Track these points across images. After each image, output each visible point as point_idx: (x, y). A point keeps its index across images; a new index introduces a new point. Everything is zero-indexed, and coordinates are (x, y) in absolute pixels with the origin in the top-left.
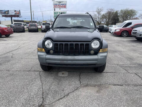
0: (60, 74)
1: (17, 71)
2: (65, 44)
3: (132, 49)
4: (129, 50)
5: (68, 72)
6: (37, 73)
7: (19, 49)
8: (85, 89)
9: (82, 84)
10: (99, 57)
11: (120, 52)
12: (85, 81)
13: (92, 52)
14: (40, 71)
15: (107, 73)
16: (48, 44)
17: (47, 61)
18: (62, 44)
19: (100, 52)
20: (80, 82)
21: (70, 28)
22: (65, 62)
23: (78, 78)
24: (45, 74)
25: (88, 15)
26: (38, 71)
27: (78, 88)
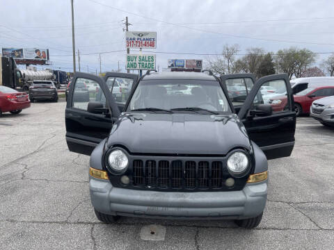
0: (145, 235)
1: (33, 222)
2: (160, 162)
3: (318, 153)
5: (166, 225)
6: (85, 229)
7: (42, 153)
10: (249, 198)
13: (230, 182)
14: (93, 224)
15: (265, 228)
16: (117, 159)
19: (251, 181)
21: (170, 112)
22: (161, 208)
23: (193, 249)
24: (105, 234)
25: (212, 77)
26: (89, 223)
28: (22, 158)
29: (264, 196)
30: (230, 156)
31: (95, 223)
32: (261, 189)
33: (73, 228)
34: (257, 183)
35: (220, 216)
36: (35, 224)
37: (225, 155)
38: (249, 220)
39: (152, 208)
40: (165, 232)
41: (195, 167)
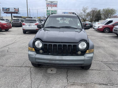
0: (49, 71)
1: (10, 66)
2: (54, 45)
3: (114, 45)
4: (111, 46)
5: (57, 68)
6: (28, 69)
8: (72, 87)
9: (69, 82)
10: (86, 58)
11: (103, 48)
12: (72, 80)
13: (79, 53)
15: (92, 70)
17: (37, 60)
18: (51, 45)
19: (87, 52)
20: (67, 80)
21: (59, 28)
22: (54, 61)
23: (65, 76)
24: (35, 71)
25: (76, 16)
26: (30, 67)
27: (65, 87)
28: (8, 45)
29: (92, 58)
30: (80, 43)
31: (32, 67)
32: (91, 55)
33: (24, 69)
34: (89, 53)
35: (75, 65)
37: (78, 43)
38: (86, 66)
39: (50, 61)
40: (56, 70)
41: (66, 47)
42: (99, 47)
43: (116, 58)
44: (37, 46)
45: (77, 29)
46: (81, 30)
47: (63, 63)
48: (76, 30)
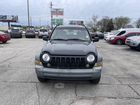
0: (57, 86)
2: (62, 58)
3: (126, 58)
4: (123, 59)
5: (65, 83)
6: (34, 84)
7: (16, 58)
8: (81, 102)
9: (77, 96)
10: (94, 71)
12: (80, 94)
13: (88, 65)
14: (37, 82)
15: (102, 84)
16: (45, 57)
17: (44, 74)
18: (59, 58)
19: (95, 65)
20: (76, 94)
21: (67, 40)
22: (62, 75)
23: (74, 91)
24: (41, 86)
26: (35, 82)
27: (74, 101)
28: (8, 59)
29: (100, 71)
30: (88, 56)
31: (38, 82)
32: (99, 68)
34: (98, 66)
35: (84, 78)
36: (14, 83)
37: (86, 56)
38: (95, 79)
39: (59, 75)
40: (64, 85)
41: (75, 60)
42: (110, 61)
43: (127, 72)
44: (44, 60)
45: (85, 41)
46: (90, 43)
47: (72, 76)
48: (84, 43)
